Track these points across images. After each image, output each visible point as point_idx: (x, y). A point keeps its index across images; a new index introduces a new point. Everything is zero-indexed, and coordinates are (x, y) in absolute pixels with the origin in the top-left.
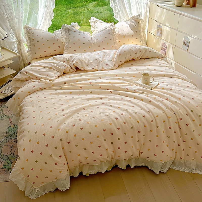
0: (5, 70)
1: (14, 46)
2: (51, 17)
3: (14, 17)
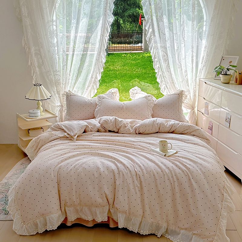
0: (43, 131)
2: (96, 87)
3: (60, 83)
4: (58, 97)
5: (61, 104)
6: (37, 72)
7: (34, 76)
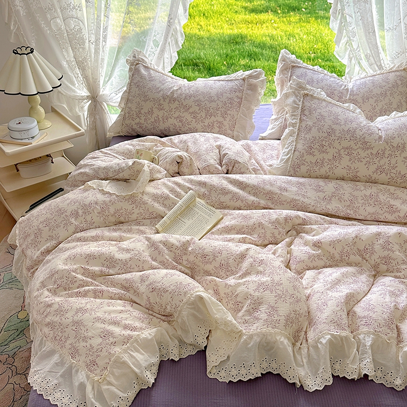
0: (53, 163)
1: (82, 108)
3: (83, 39)
4: (80, 76)
5: (90, 92)
6: (18, 11)
7: (13, 23)
